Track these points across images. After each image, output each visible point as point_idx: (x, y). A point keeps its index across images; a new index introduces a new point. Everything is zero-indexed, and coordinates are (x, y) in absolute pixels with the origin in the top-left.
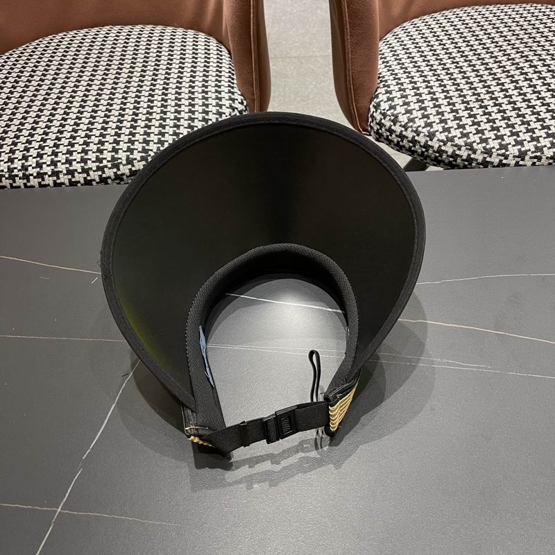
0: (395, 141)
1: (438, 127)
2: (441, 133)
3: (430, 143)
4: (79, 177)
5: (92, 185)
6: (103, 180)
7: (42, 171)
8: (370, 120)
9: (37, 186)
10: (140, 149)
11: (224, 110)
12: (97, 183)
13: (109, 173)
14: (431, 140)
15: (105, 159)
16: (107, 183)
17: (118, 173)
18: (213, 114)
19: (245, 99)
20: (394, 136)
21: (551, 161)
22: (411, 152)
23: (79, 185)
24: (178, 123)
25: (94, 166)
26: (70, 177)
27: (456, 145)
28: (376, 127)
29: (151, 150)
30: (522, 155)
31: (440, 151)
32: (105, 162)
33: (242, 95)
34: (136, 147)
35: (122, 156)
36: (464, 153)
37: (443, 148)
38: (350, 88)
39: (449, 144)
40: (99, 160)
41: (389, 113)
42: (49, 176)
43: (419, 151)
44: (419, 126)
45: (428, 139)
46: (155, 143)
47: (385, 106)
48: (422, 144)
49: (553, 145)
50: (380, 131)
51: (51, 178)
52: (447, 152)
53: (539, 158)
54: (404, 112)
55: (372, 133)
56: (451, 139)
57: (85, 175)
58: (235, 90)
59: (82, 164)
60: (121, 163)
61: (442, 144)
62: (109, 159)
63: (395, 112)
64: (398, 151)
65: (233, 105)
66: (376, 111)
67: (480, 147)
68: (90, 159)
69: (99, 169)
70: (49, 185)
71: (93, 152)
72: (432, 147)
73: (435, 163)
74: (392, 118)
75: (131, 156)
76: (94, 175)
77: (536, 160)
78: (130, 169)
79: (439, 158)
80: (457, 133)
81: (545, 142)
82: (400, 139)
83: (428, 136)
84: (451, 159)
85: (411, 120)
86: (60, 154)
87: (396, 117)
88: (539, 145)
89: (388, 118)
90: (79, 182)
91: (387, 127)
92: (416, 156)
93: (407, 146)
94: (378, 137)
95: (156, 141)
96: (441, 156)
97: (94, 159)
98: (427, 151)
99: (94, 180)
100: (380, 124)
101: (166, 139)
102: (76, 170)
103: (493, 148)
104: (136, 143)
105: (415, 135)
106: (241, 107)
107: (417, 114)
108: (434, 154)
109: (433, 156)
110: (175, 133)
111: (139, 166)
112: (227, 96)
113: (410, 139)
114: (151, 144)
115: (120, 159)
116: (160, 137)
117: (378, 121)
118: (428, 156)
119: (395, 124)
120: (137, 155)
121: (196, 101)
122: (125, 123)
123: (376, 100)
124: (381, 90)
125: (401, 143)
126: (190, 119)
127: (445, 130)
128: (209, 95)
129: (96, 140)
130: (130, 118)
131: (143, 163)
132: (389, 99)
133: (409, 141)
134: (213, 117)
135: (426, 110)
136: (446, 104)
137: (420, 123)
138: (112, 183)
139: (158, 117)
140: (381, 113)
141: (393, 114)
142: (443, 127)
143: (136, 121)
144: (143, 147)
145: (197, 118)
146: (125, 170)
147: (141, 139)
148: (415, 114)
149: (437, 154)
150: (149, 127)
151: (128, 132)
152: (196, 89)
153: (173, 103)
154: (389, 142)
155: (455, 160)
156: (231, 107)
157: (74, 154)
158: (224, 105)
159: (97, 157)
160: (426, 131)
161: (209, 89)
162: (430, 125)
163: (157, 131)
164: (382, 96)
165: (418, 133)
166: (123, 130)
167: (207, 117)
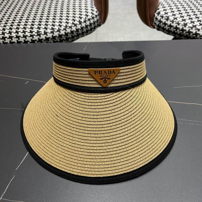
0: (167, 29)
1: (188, 21)
2: (190, 23)
3: (184, 28)
4: (22, 40)
5: (27, 43)
6: (33, 41)
7: (4, 36)
8: (155, 20)
9: (2, 43)
10: (50, 28)
11: (89, 14)
12: (30, 43)
13: (36, 38)
14: (185, 27)
15: (34, 31)
16: (34, 43)
17: (40, 38)
18: (84, 15)
19: (98, 11)
20: (166, 26)
22: (174, 34)
23: (22, 43)
24: (68, 18)
26: (17, 39)
27: (197, 29)
28: (157, 23)
31: (189, 32)
32: (34, 33)
33: (97, 9)
34: (48, 27)
35: (42, 31)
36: (201, 33)
37: (191, 30)
38: (147, 4)
39: (194, 28)
40: (31, 32)
41: (164, 16)
42: (8, 38)
43: (179, 33)
44: (179, 21)
45: (184, 26)
47: (162, 13)
48: (181, 29)
50: (160, 25)
51: (8, 40)
52: (192, 32)
54: (171, 15)
55: (156, 27)
56: (195, 26)
57: (24, 39)
58: (94, 7)
59: (23, 34)
60: (41, 34)
61: (190, 28)
62: (36, 32)
63: (168, 15)
64: (168, 34)
65: (93, 12)
66: (158, 15)
68: (27, 31)
69: (31, 36)
70: (7, 43)
71: (29, 29)
72: (185, 30)
73: (186, 38)
74: (166, 18)
75: (46, 31)
76: (29, 39)
78: (46, 37)
79: (189, 36)
80: (198, 23)
82: (169, 28)
83: (183, 25)
84: (194, 36)
85: (176, 18)
86: (13, 29)
87: (168, 17)
89: (164, 18)
90: (21, 42)
91: (163, 23)
92: (176, 35)
93: (173, 31)
94: (158, 28)
95: (58, 25)
96: (189, 34)
98: (183, 32)
99: (29, 41)
100: (160, 21)
101: (62, 24)
102: (20, 36)
104: (49, 25)
105: (177, 25)
106: (96, 14)
107: (178, 16)
108: (186, 33)
109: (185, 35)
110: (67, 22)
111: (50, 35)
112: (90, 8)
113: (174, 27)
114: (56, 26)
115: (41, 32)
116: (60, 23)
117: (159, 20)
118: (183, 35)
119: (167, 21)
120: (49, 31)
121: (76, 10)
122: (44, 18)
123: (158, 11)
124: (160, 7)
125: (170, 30)
126: (73, 17)
127: (192, 22)
128: (82, 8)
129: (30, 24)
130: (46, 16)
131: (52, 34)
132: (164, 10)
133: (174, 28)
134: (84, 17)
135: (182, 14)
136: (191, 12)
137: (180, 19)
138: (37, 43)
139: (59, 15)
140: (161, 16)
141: (166, 16)
142: (191, 21)
143: (49, 17)
144: (52, 28)
145: (77, 17)
146: (43, 37)
147: (51, 24)
148: (177, 16)
149: (188, 34)
150: (55, 19)
151: (45, 21)
152: (76, 5)
153: (66, 10)
154: (164, 30)
155: (196, 36)
156: (92, 13)
157: (20, 29)
158: (89, 12)
159: (30, 31)
160: (182, 23)
161: (82, 5)
162: (185, 20)
163: (58, 21)
164: (161, 9)
165: (179, 24)
166: (43, 20)
167: (81, 16)
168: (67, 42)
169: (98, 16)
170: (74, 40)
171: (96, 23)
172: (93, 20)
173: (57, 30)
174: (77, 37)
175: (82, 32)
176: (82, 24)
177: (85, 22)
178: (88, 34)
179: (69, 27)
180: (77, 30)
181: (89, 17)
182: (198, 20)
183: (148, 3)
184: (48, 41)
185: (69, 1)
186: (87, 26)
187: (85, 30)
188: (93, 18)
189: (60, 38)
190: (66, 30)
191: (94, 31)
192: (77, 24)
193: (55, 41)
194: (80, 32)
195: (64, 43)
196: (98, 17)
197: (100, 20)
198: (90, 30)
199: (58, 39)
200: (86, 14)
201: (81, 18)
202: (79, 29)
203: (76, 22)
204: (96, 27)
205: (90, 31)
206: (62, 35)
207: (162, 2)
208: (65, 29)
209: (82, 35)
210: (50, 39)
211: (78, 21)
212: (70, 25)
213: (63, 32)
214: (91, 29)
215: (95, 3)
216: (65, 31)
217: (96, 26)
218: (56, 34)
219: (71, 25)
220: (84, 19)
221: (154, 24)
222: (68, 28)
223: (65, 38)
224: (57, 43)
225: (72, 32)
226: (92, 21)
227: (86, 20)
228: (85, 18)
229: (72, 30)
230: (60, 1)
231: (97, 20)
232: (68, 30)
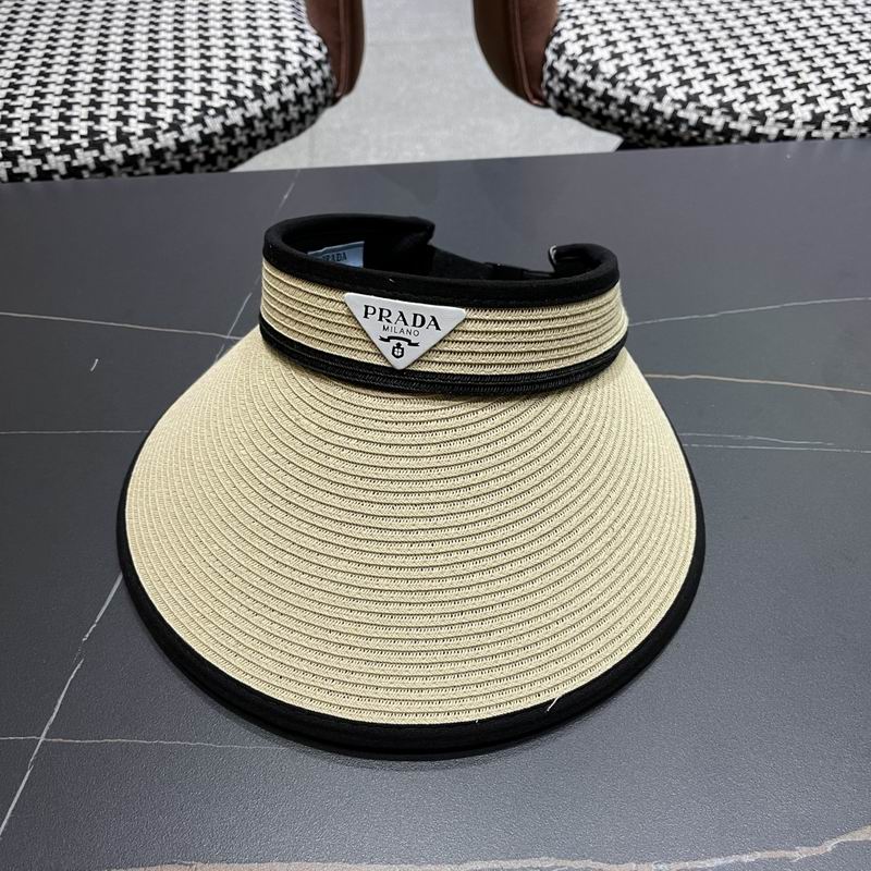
0: (594, 108)
1: (669, 79)
2: (676, 87)
3: (657, 106)
5: (52, 179)
6: (74, 172)
8: (547, 75)
10: (142, 117)
11: (289, 56)
12: (63, 177)
13: (85, 158)
14: (660, 100)
15: (76, 132)
16: (81, 177)
17: (103, 158)
18: (271, 62)
19: (325, 42)
20: (591, 99)
21: (864, 130)
22: (620, 126)
23: (27, 180)
24: (209, 76)
25: (55, 145)
27: (704, 108)
28: (558, 88)
29: (163, 119)
30: (817, 120)
31: (676, 120)
32: (75, 139)
33: (319, 34)
34: (132, 113)
35: (108, 128)
36: (717, 121)
37: (681, 114)
39: (692, 105)
40: (64, 134)
41: (582, 59)
43: (638, 122)
44: (638, 79)
45: (654, 99)
46: (168, 107)
47: (573, 49)
48: (644, 109)
49: (868, 103)
50: (566, 94)
52: (686, 121)
53: (845, 125)
54: (608, 56)
55: (551, 101)
56: (695, 98)
57: (38, 162)
58: (306, 26)
59: (33, 142)
60: (106, 140)
61: (678, 106)
62: (84, 132)
63: (594, 58)
64: (598, 128)
65: (305, 50)
66: (559, 58)
67: (744, 110)
68: (47, 133)
69: (65, 150)
71: (52, 121)
72: (661, 113)
73: (665, 143)
74: (589, 67)
75: (125, 129)
76: (56, 162)
77: (839, 129)
78: (124, 153)
79: (674, 133)
80: (705, 87)
81: (853, 98)
82: (602, 105)
83: (652, 94)
84: (695, 133)
85: (624, 69)
87: (595, 65)
88: (844, 103)
89: (580, 68)
90: (26, 175)
91: (579, 85)
92: (631, 133)
93: (616, 116)
94: (561, 105)
95: (170, 104)
96: (677, 128)
97: (55, 133)
98: (652, 120)
99: (56, 171)
100: (567, 81)
101: (187, 101)
102: (20, 152)
103: (768, 109)
104: (133, 106)
105: (630, 93)
106: (319, 56)
107: (631, 59)
108: (665, 126)
109: (662, 130)
110: (204, 92)
111: (141, 146)
112: (293, 34)
113: (621, 102)
114: (161, 108)
115: (105, 132)
116: (176, 97)
117: (562, 76)
118: (654, 132)
119: (593, 78)
120: (136, 127)
121: (238, 41)
122: (108, 75)
123: (556, 41)
124: (565, 24)
125: (605, 112)
126: (229, 69)
127: (683, 83)
128: (261, 31)
129: (57, 101)
130: (117, 67)
131: (149, 141)
132: (580, 37)
133: (620, 107)
134: (270, 68)
135: (646, 53)
136: (679, 42)
137: (638, 73)
138: (90, 177)
139: (170, 65)
140: (568, 61)
141: (589, 62)
142: (680, 79)
143: (129, 71)
144: (147, 114)
145: (242, 69)
146: (114, 153)
147: (142, 99)
148: (627, 60)
149: (670, 126)
150: (155, 81)
151: (115, 88)
152: (235, 22)
153: (196, 44)
154: (581, 113)
155: (702, 135)
156: (301, 53)
157: (16, 123)
158: (289, 49)
159: (61, 129)
160: (649, 85)
161: (259, 22)
162: (656, 75)
163: (169, 87)
164: (567, 34)
165: (636, 91)
166: (107, 85)
167: (259, 67)
168: (209, 171)
169: (326, 62)
170: (235, 160)
171: (320, 93)
172: (307, 80)
173: (170, 124)
174: (250, 149)
175: (267, 127)
176: (267, 97)
177: (276, 87)
178: (292, 137)
179: (216, 109)
180: (249, 122)
181: (290, 70)
182: (704, 73)
183: (517, 14)
184: (137, 167)
185: (206, 5)
186: (284, 106)
187: (278, 120)
188: (307, 72)
189: (182, 156)
190: (205, 125)
191: (313, 122)
192: (246, 97)
193: (164, 166)
194: (260, 127)
195: (200, 176)
196: (326, 68)
197: (334, 79)
198: (298, 122)
199: (173, 160)
200: (278, 57)
201: (259, 73)
202: (254, 117)
203: (241, 92)
204: (320, 109)
205: (300, 126)
206: (191, 142)
207: (570, 6)
208: (198, 120)
209: (268, 142)
210: (142, 162)
211: (247, 87)
212: (217, 102)
213: (191, 133)
214: (302, 117)
215: (307, 12)
216: (199, 127)
217: (320, 104)
218: (166, 140)
219: (224, 102)
220: (272, 77)
221: (545, 93)
222: (213, 117)
223: (201, 156)
224: (172, 177)
225: (229, 131)
226: (303, 85)
227: (280, 82)
228: (274, 74)
229: (228, 123)
230: (165, 3)
231: (325, 81)
232: (214, 125)
